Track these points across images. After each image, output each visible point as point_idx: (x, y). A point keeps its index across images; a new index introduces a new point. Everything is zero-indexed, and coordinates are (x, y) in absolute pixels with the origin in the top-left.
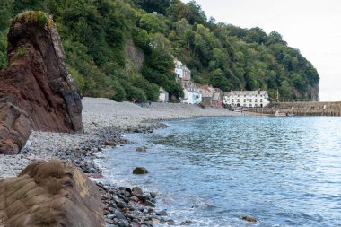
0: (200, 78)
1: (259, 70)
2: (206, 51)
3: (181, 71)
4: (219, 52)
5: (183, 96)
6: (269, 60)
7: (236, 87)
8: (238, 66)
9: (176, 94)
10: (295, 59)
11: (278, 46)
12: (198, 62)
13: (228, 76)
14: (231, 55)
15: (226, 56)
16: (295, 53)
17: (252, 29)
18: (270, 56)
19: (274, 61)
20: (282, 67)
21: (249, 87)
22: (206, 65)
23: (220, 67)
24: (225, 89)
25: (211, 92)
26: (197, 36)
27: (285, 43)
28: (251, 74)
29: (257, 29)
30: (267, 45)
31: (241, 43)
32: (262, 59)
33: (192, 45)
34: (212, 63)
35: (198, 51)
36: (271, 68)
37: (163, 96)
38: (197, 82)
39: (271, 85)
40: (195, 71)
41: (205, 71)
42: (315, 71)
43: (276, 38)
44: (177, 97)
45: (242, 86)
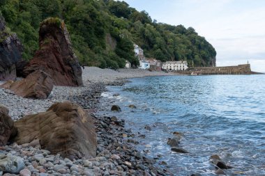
0: (148, 54)
1: (182, 49)
2: (151, 39)
3: (137, 51)
4: (159, 39)
5: (139, 65)
6: (188, 43)
7: (169, 59)
8: (170, 47)
9: (135, 64)
10: (203, 43)
11: (193, 35)
12: (147, 45)
13: (164, 53)
14: (166, 41)
15: (163, 41)
16: (202, 39)
17: (178, 26)
18: (188, 41)
19: (190, 44)
20: (195, 48)
21: (176, 59)
22: (152, 47)
23: (160, 48)
24: (163, 60)
25: (155, 62)
26: (147, 30)
27: (196, 34)
28: (177, 52)
29: (181, 26)
30: (187, 35)
31: (172, 34)
32: (184, 43)
33: (144, 36)
34: (156, 46)
35: (147, 39)
36: (189, 48)
37: (128, 65)
38: (147, 57)
39: (189, 57)
40: (146, 50)
41: (151, 50)
42: (214, 49)
43: (192, 30)
44: (136, 65)
45: (173, 58)
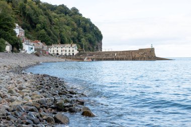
0: (30, 36)
1: (67, 32)
2: (34, 17)
3: (18, 31)
4: (42, 18)
5: (22, 48)
6: (73, 25)
7: (55, 42)
8: (55, 28)
9: (17, 46)
10: (88, 25)
11: (77, 17)
12: (29, 25)
13: (49, 34)
14: (50, 20)
15: (47, 21)
16: (87, 21)
17: (60, 6)
18: (73, 22)
19: (76, 26)
20: (81, 30)
21: (63, 42)
22: (34, 27)
23: (44, 28)
24: (48, 44)
26: (28, 7)
27: (81, 15)
28: (63, 33)
29: (63, 6)
30: (70, 16)
31: (54, 14)
32: (68, 25)
33: (24, 13)
34: (39, 26)
35: (28, 17)
36: (73, 30)
37: (8, 48)
38: (29, 38)
39: (76, 40)
40: (27, 31)
41: (33, 31)
42: (100, 32)
43: (75, 11)
44: (18, 48)
45: (59, 41)
